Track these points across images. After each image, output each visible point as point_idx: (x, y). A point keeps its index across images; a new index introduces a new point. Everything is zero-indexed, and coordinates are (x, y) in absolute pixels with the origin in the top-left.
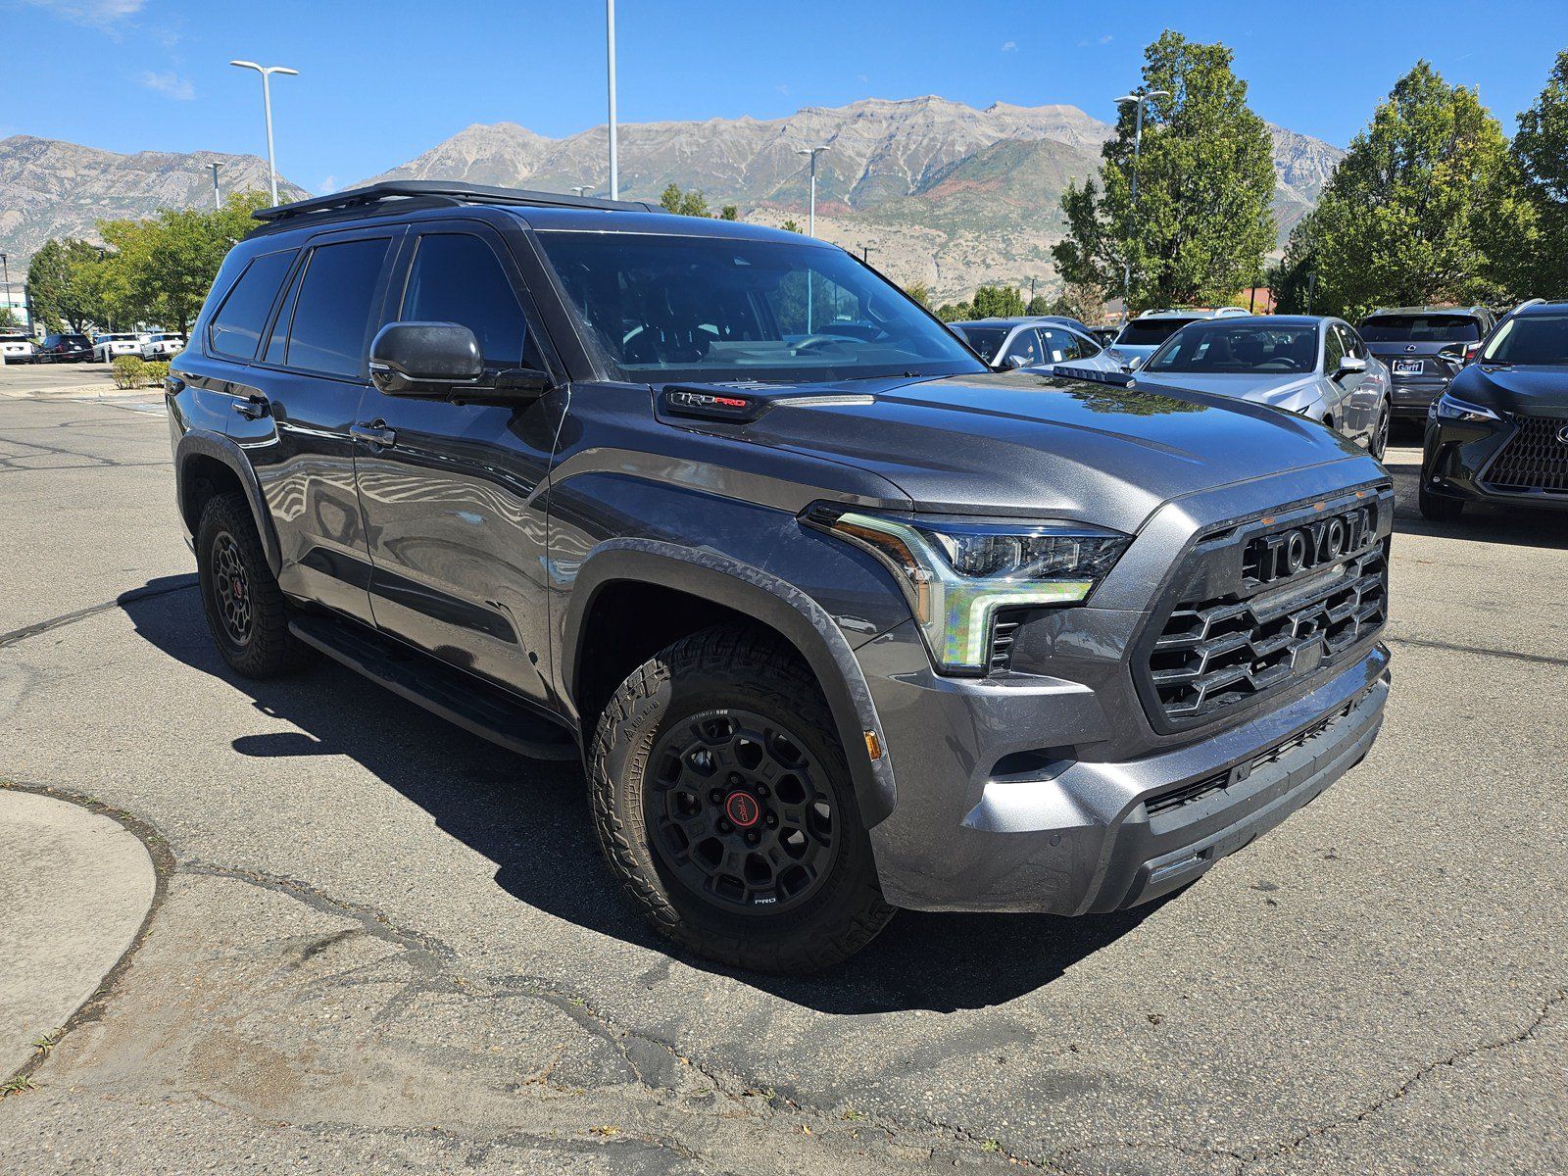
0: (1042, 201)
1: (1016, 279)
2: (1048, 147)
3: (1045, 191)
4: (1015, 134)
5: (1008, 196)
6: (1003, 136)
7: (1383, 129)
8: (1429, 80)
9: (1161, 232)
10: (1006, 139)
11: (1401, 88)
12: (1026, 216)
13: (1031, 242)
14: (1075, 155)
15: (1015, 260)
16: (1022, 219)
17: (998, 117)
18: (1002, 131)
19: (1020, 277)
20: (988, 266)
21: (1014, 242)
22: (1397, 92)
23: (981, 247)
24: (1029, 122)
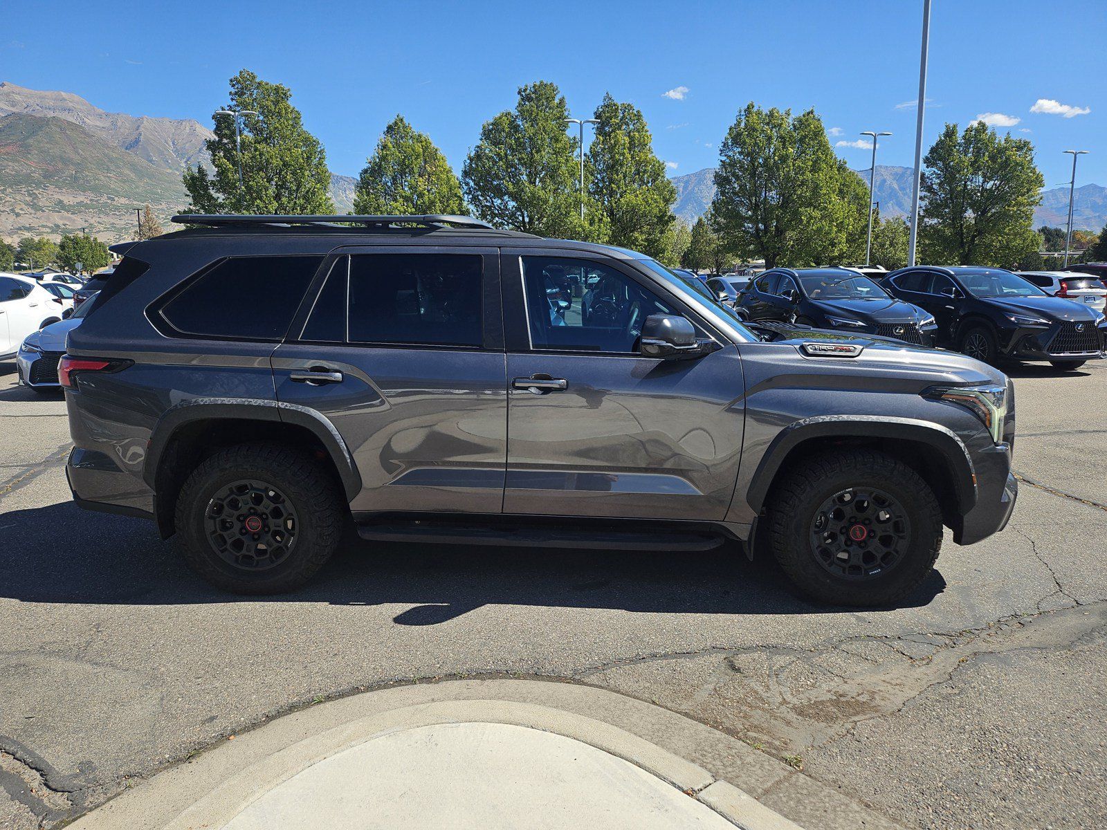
0: (60, 165)
1: (48, 227)
2: (59, 124)
3: (61, 157)
4: (26, 110)
5: (28, 159)
6: (14, 110)
7: (386, 154)
8: (405, 127)
9: (266, 207)
10: (19, 113)
11: (390, 129)
12: (48, 176)
13: (56, 196)
14: (84, 132)
15: (43, 211)
16: (44, 177)
17: (8, 95)
18: (13, 106)
19: (51, 225)
20: (18, 215)
21: (40, 196)
22: (388, 132)
23: (8, 199)
24: (38, 101)
